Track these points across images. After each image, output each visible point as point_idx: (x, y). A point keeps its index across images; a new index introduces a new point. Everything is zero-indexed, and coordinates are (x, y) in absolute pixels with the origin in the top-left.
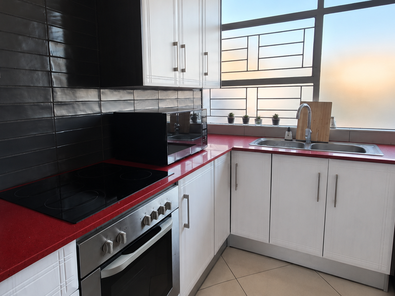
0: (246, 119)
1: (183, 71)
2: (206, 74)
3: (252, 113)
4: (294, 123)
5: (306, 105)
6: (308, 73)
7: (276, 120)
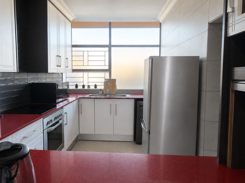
0: (84, 86)
1: (60, 66)
2: (67, 67)
3: (86, 84)
4: (102, 87)
5: (107, 80)
6: (107, 68)
7: (96, 86)
